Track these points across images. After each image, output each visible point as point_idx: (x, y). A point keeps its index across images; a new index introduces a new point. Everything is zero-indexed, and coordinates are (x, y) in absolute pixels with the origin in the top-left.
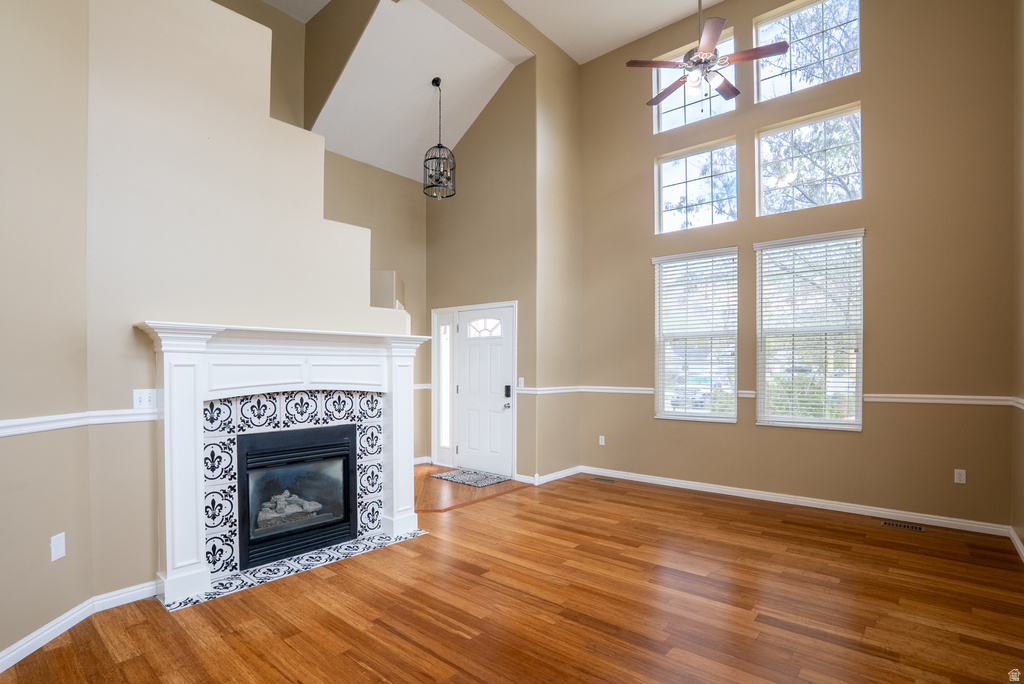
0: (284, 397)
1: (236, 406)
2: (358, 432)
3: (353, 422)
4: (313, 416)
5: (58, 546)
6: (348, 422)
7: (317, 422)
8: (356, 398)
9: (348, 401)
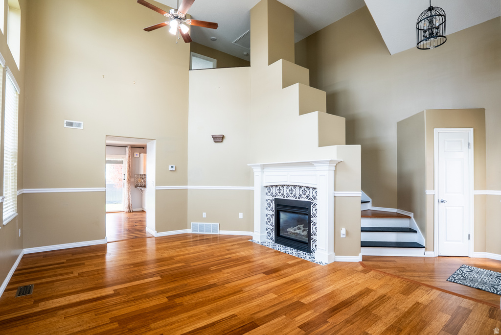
0: (286, 187)
1: (274, 188)
2: (312, 205)
3: (310, 201)
4: (295, 195)
5: (241, 216)
6: (307, 200)
7: (296, 198)
8: (311, 190)
9: (307, 191)
